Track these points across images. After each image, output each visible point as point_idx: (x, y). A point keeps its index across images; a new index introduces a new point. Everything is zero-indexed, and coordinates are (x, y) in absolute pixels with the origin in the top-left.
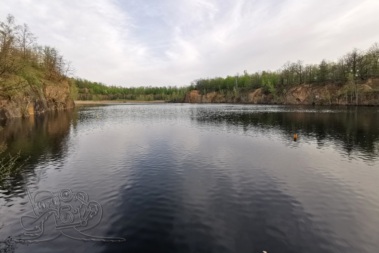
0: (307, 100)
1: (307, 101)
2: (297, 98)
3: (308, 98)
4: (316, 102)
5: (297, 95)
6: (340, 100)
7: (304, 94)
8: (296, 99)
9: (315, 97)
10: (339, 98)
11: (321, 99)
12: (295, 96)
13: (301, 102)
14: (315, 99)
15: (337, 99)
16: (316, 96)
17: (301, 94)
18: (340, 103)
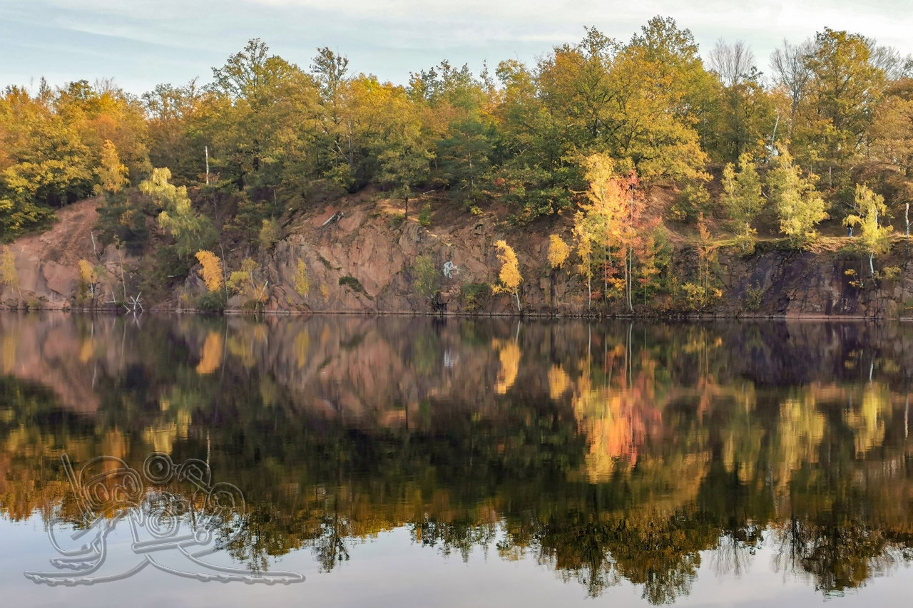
0: (402, 284)
1: (404, 293)
2: (343, 273)
3: (407, 273)
4: (452, 297)
5: (343, 257)
6: (561, 288)
7: (383, 251)
8: (342, 281)
9: (440, 268)
10: (552, 277)
11: (469, 279)
12: (334, 263)
13: (370, 298)
14: (443, 281)
15: (545, 284)
16: (447, 268)
17: (367, 254)
18: (558, 304)
